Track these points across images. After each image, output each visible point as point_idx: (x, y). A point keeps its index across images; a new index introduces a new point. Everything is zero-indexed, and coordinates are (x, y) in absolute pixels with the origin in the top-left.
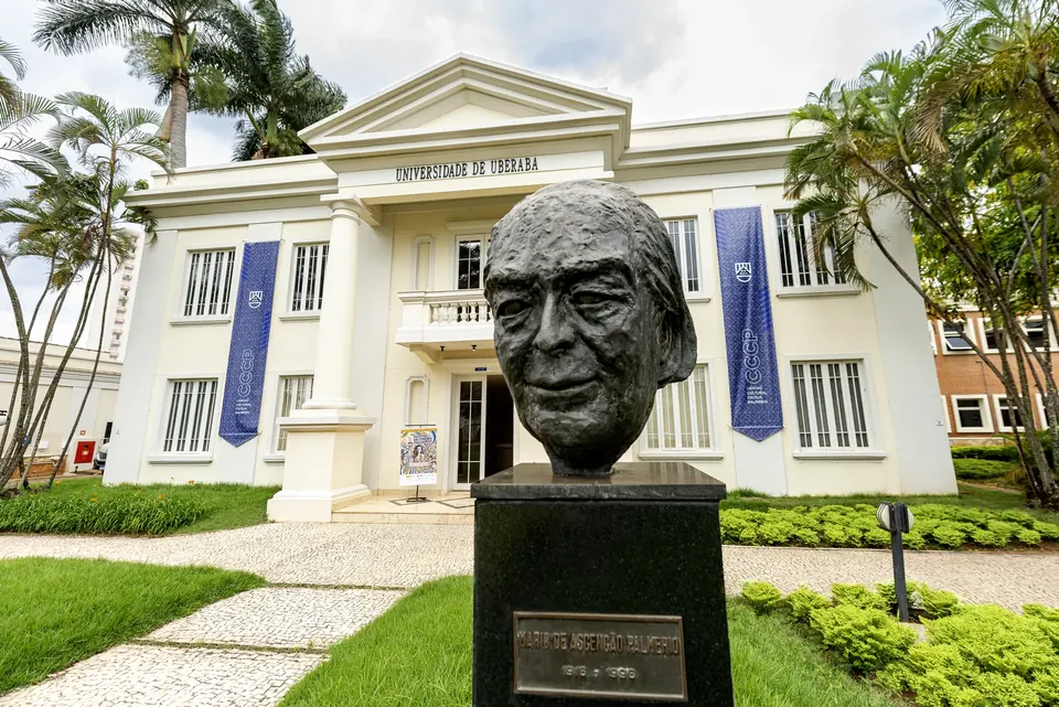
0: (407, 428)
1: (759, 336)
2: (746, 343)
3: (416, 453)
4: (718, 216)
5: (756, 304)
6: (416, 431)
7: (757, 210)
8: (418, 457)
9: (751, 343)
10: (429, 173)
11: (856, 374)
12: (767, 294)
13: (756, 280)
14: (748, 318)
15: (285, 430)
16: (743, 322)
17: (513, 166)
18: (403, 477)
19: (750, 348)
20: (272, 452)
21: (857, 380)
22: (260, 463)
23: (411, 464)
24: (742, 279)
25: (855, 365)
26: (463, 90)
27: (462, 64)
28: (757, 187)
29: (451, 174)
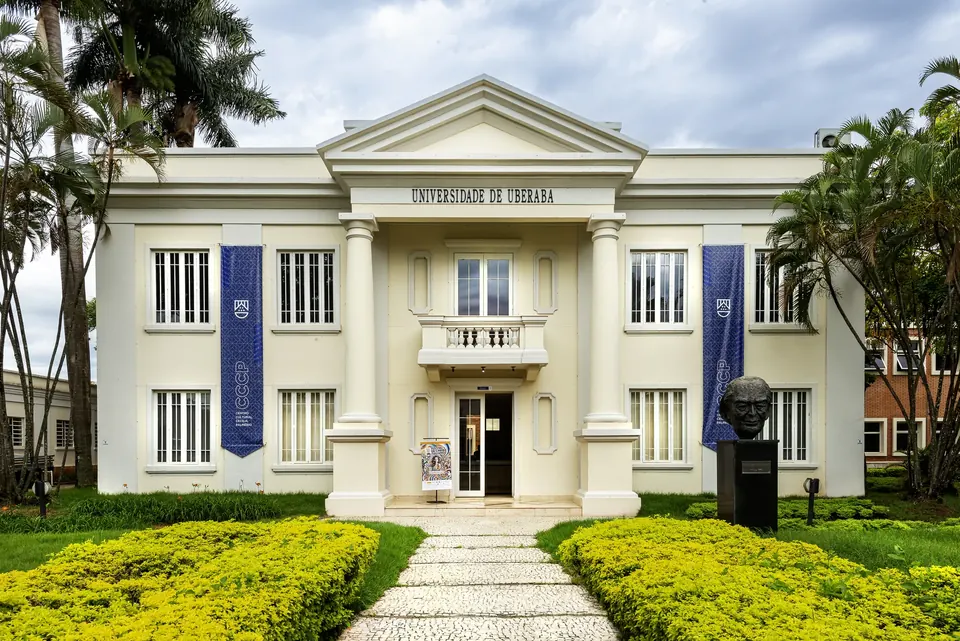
0: (426, 441)
1: (731, 366)
2: (720, 372)
3: (434, 463)
4: (706, 251)
5: (732, 337)
6: (432, 443)
7: (741, 248)
8: (436, 467)
9: (724, 372)
10: (446, 196)
11: (804, 401)
12: (742, 328)
13: (734, 315)
14: (724, 350)
15: (331, 440)
16: (718, 354)
17: (530, 196)
18: (425, 483)
19: (723, 376)
20: (278, 462)
21: (804, 406)
22: (268, 472)
23: (431, 472)
24: (722, 314)
25: (804, 394)
26: (480, 109)
27: (484, 85)
28: (743, 225)
29: (469, 200)
